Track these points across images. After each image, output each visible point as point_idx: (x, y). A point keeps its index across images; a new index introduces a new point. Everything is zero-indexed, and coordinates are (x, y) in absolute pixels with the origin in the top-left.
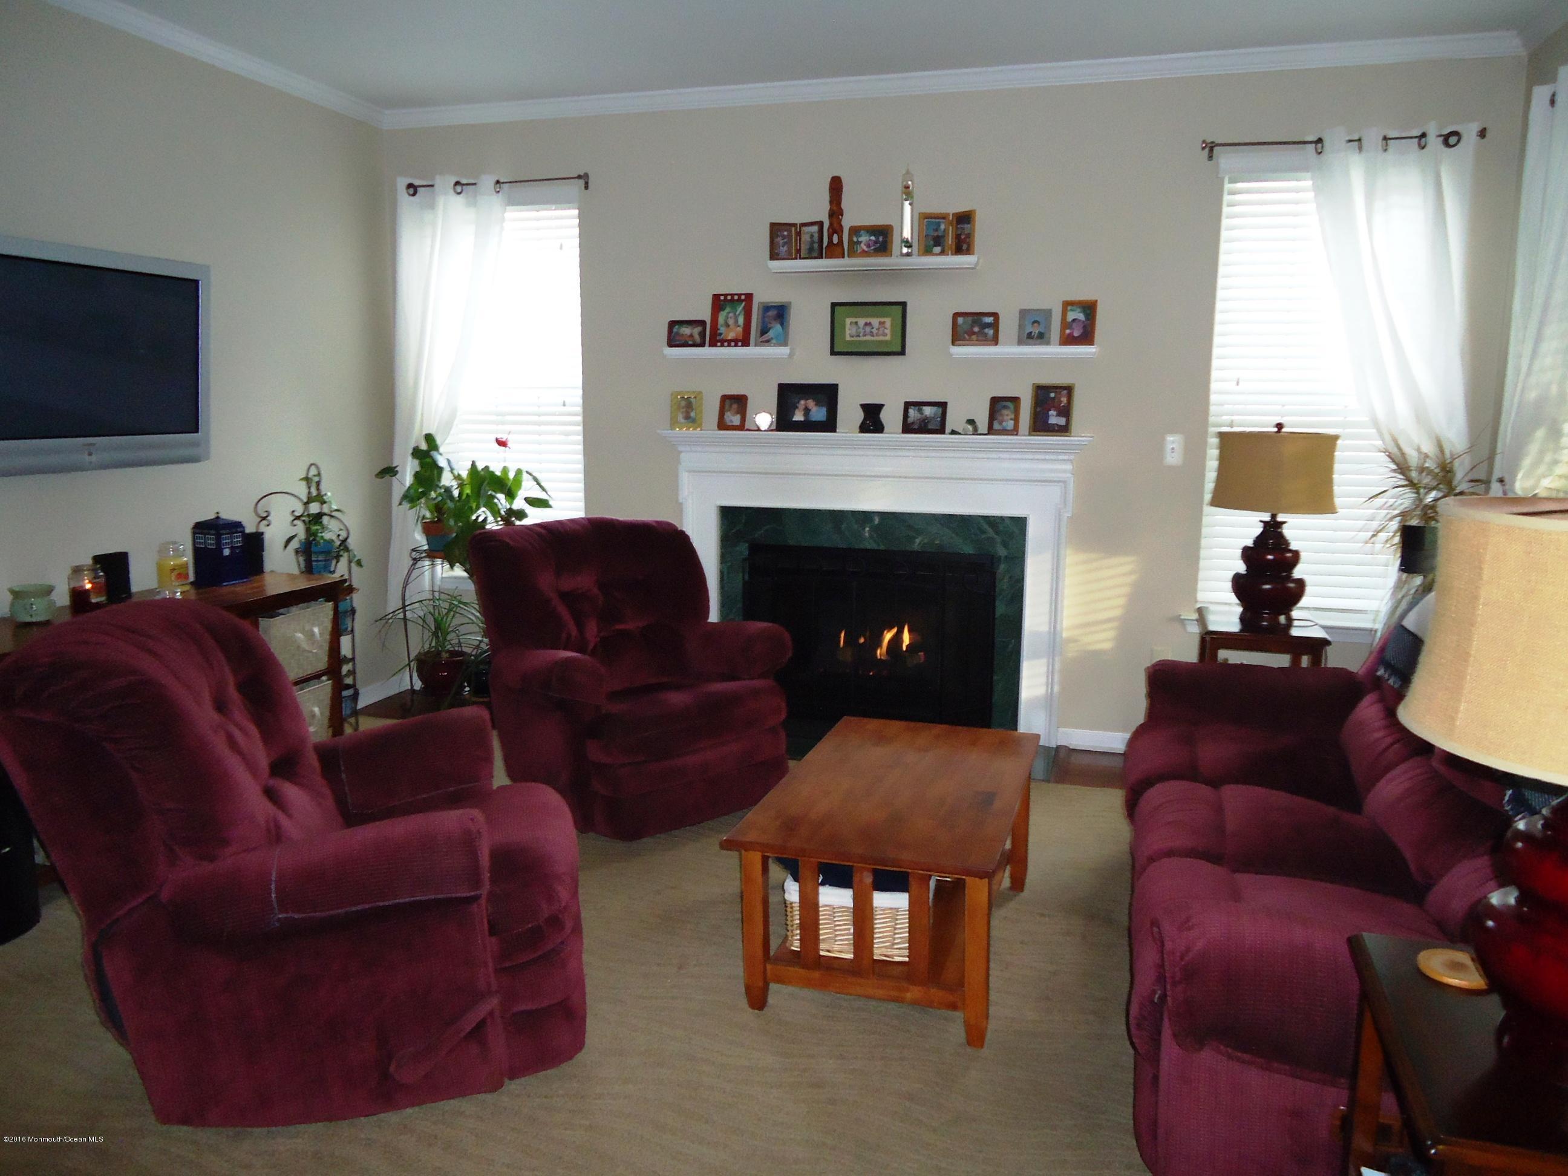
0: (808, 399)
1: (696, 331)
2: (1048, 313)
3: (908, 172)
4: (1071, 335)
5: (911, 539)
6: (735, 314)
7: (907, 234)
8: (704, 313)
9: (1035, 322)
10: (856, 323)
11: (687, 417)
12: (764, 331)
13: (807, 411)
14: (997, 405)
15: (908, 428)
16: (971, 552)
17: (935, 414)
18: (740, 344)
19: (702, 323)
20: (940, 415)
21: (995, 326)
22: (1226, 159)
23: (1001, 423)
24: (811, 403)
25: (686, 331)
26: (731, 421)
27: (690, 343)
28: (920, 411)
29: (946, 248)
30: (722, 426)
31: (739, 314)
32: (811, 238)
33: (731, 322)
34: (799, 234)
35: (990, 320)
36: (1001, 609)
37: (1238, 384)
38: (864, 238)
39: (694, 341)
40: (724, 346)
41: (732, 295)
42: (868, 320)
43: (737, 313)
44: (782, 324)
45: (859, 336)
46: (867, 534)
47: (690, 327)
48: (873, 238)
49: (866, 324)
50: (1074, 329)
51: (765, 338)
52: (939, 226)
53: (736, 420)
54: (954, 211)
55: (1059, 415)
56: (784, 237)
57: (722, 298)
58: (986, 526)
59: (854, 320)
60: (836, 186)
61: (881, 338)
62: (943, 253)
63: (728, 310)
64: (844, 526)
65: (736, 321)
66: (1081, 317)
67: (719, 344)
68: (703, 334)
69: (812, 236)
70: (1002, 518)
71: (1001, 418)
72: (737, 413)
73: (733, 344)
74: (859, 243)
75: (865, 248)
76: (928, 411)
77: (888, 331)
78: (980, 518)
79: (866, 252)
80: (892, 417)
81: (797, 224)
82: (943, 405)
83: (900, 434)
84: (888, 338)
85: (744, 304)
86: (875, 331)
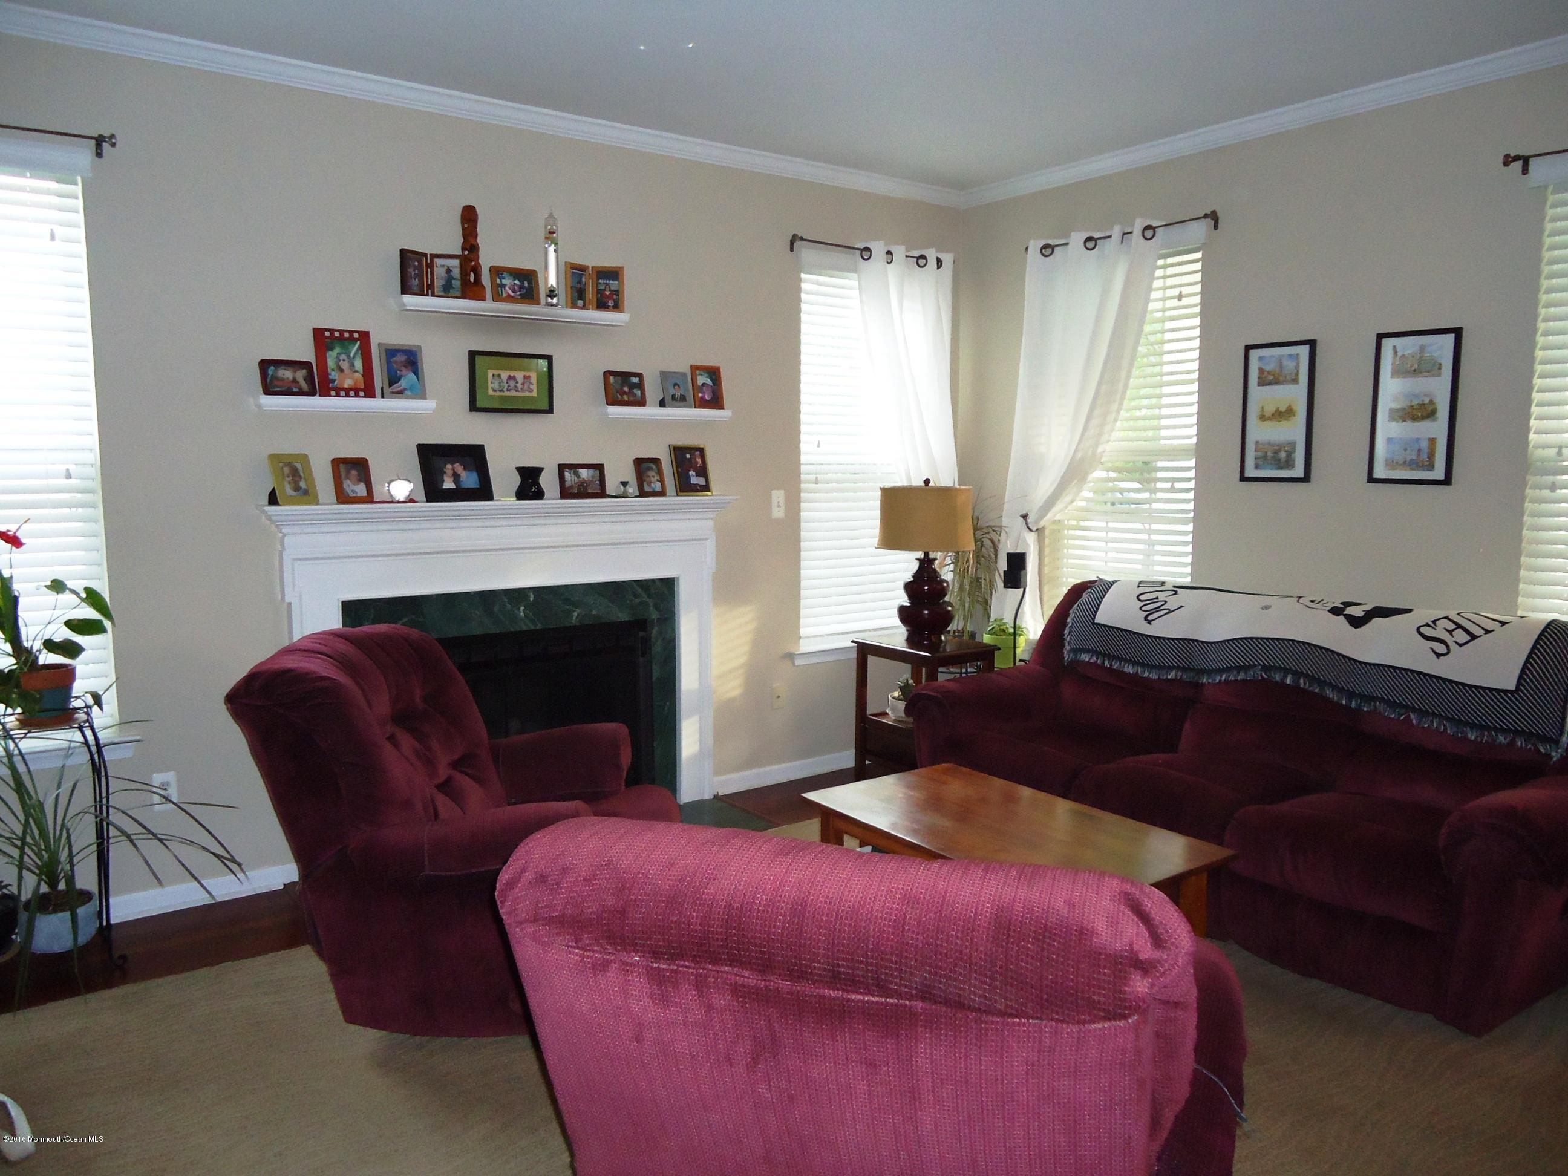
0: (455, 463)
1: (301, 375)
2: (684, 375)
3: (551, 216)
4: (702, 399)
5: (569, 613)
6: (349, 356)
7: (552, 281)
8: (305, 352)
9: (675, 384)
10: (499, 376)
11: (297, 489)
12: (393, 380)
13: (456, 477)
14: (643, 466)
15: (566, 493)
16: (627, 619)
17: (593, 477)
18: (362, 394)
19: (306, 365)
20: (598, 478)
21: (640, 386)
22: (806, 253)
23: (649, 484)
24: (459, 468)
25: (287, 374)
26: (353, 491)
27: (295, 390)
28: (577, 475)
29: (587, 301)
30: (343, 498)
31: (354, 357)
32: (447, 273)
33: (345, 365)
34: (431, 266)
35: (635, 380)
36: (656, 672)
37: (819, 446)
38: (507, 281)
39: (300, 388)
40: (340, 396)
41: (342, 332)
42: (512, 374)
43: (352, 355)
44: (416, 373)
45: (502, 391)
46: (522, 614)
47: (291, 369)
48: (517, 282)
49: (510, 378)
50: (704, 393)
51: (396, 388)
52: (581, 278)
53: (361, 490)
54: (594, 265)
55: (697, 475)
56: (415, 266)
57: (327, 334)
58: (640, 591)
59: (496, 372)
60: (469, 216)
61: (527, 394)
62: (584, 307)
63: (337, 350)
64: (496, 608)
65: (352, 365)
66: (709, 382)
67: (333, 393)
68: (309, 378)
69: (449, 271)
70: (653, 580)
71: (648, 479)
72: (360, 480)
73: (352, 393)
74: (504, 286)
75: (510, 292)
76: (584, 473)
77: (534, 387)
78: (634, 584)
79: (513, 297)
80: (548, 481)
81: (426, 254)
82: (600, 468)
83: (558, 499)
84: (534, 394)
85: (358, 342)
86: (519, 386)
